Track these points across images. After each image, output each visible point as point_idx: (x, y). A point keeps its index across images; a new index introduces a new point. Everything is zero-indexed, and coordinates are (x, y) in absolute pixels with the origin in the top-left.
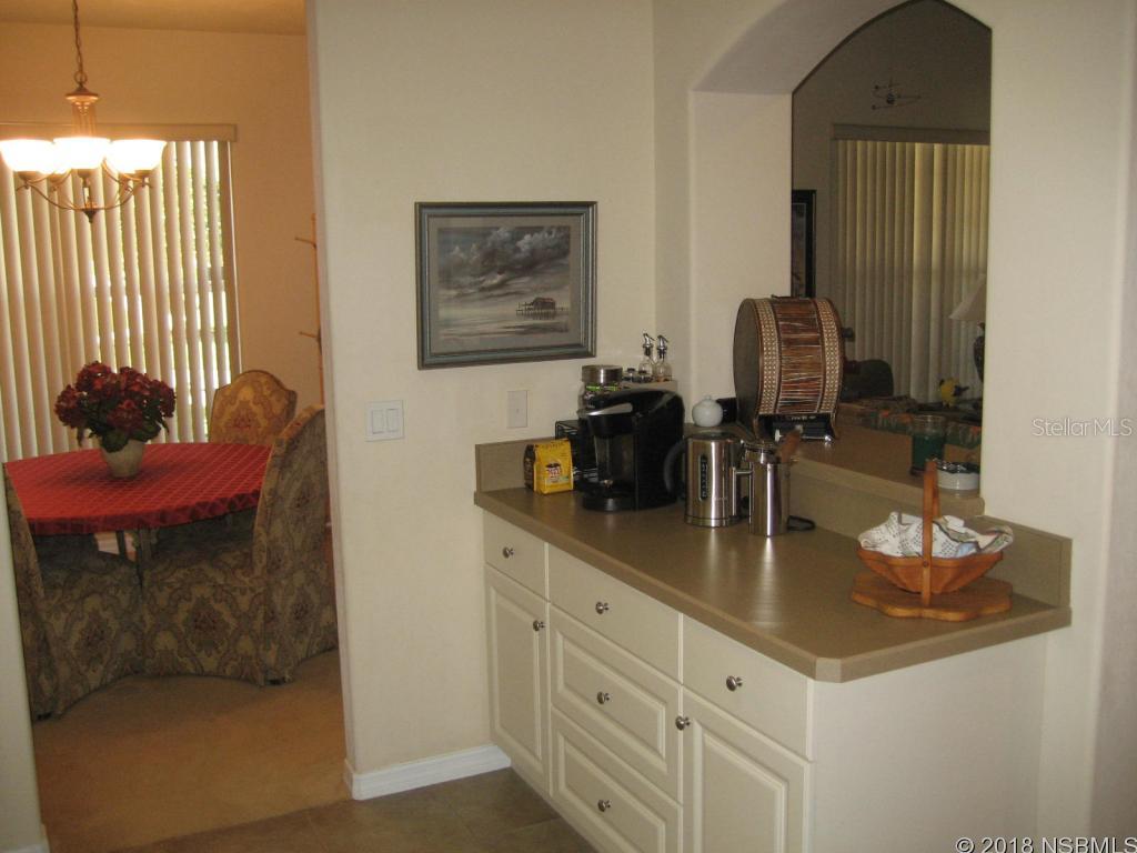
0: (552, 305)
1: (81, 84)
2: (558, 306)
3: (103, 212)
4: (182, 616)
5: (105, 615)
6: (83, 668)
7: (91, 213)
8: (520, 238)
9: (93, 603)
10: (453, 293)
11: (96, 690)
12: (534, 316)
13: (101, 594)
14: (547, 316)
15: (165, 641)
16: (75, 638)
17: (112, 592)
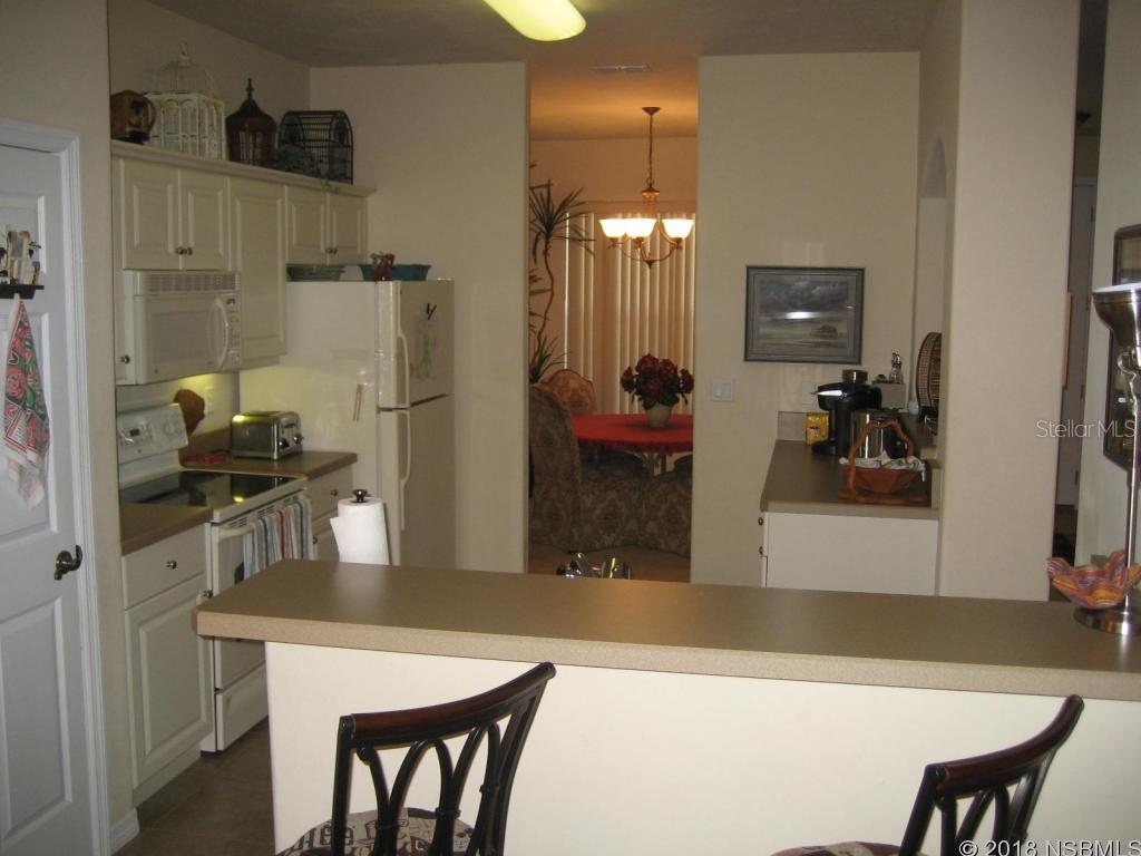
0: (834, 330)
1: (651, 185)
2: (839, 331)
3: (658, 263)
4: (660, 514)
5: (620, 504)
6: (601, 532)
7: (650, 263)
8: (814, 288)
9: (612, 495)
10: (768, 319)
11: (609, 547)
12: (822, 337)
13: (618, 491)
14: (830, 337)
15: (652, 527)
16: (598, 512)
17: (626, 490)
